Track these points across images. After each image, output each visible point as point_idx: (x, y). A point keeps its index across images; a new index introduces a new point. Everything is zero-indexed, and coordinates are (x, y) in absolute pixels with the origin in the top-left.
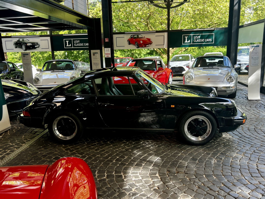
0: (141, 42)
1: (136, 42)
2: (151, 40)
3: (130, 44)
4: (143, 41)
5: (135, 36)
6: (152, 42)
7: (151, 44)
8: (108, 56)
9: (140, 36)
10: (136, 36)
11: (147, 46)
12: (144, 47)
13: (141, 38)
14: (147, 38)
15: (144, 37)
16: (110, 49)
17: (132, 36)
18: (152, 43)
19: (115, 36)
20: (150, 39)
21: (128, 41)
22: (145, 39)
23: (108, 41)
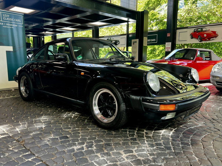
0: (205, 35)
1: (199, 36)
2: (217, 33)
3: (192, 38)
4: (207, 34)
5: (198, 30)
6: (217, 34)
7: (216, 37)
8: (168, 50)
9: (204, 29)
10: (200, 30)
11: (211, 39)
12: (207, 40)
13: (206, 31)
14: (212, 31)
15: (209, 30)
16: (170, 43)
17: (195, 30)
18: (218, 36)
19: (178, 31)
20: (215, 32)
21: (190, 35)
22: (210, 32)
23: (170, 36)
